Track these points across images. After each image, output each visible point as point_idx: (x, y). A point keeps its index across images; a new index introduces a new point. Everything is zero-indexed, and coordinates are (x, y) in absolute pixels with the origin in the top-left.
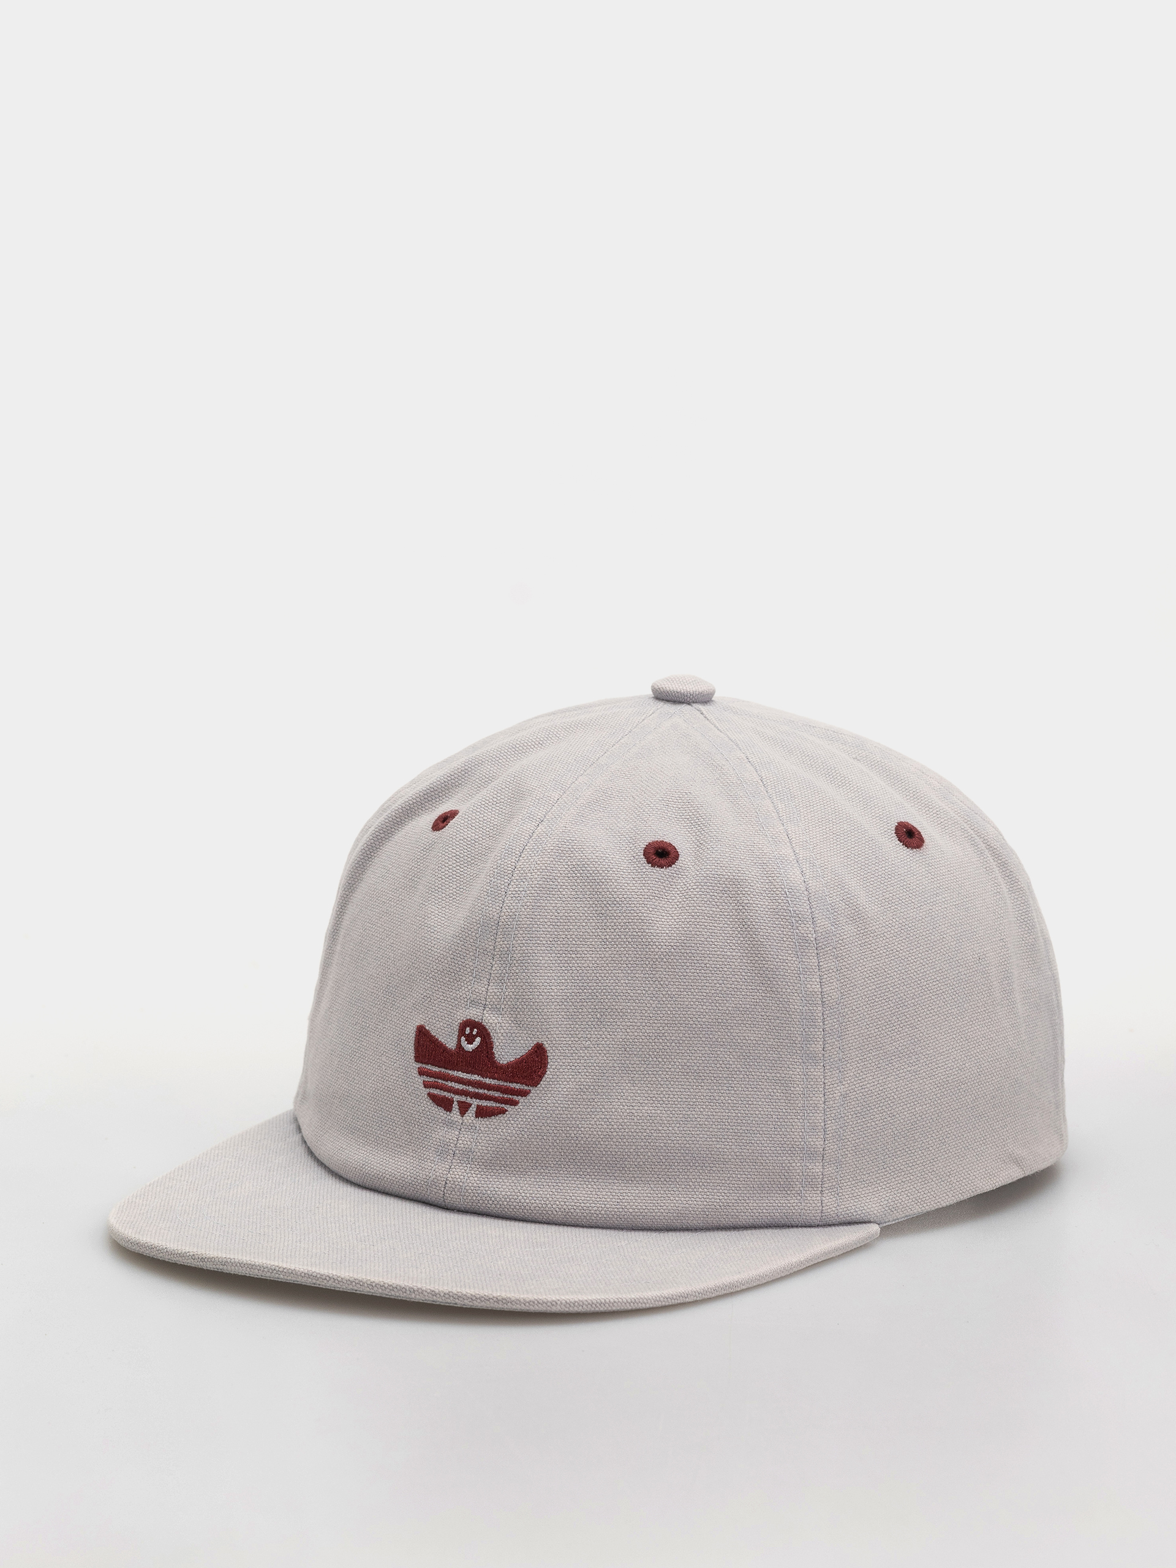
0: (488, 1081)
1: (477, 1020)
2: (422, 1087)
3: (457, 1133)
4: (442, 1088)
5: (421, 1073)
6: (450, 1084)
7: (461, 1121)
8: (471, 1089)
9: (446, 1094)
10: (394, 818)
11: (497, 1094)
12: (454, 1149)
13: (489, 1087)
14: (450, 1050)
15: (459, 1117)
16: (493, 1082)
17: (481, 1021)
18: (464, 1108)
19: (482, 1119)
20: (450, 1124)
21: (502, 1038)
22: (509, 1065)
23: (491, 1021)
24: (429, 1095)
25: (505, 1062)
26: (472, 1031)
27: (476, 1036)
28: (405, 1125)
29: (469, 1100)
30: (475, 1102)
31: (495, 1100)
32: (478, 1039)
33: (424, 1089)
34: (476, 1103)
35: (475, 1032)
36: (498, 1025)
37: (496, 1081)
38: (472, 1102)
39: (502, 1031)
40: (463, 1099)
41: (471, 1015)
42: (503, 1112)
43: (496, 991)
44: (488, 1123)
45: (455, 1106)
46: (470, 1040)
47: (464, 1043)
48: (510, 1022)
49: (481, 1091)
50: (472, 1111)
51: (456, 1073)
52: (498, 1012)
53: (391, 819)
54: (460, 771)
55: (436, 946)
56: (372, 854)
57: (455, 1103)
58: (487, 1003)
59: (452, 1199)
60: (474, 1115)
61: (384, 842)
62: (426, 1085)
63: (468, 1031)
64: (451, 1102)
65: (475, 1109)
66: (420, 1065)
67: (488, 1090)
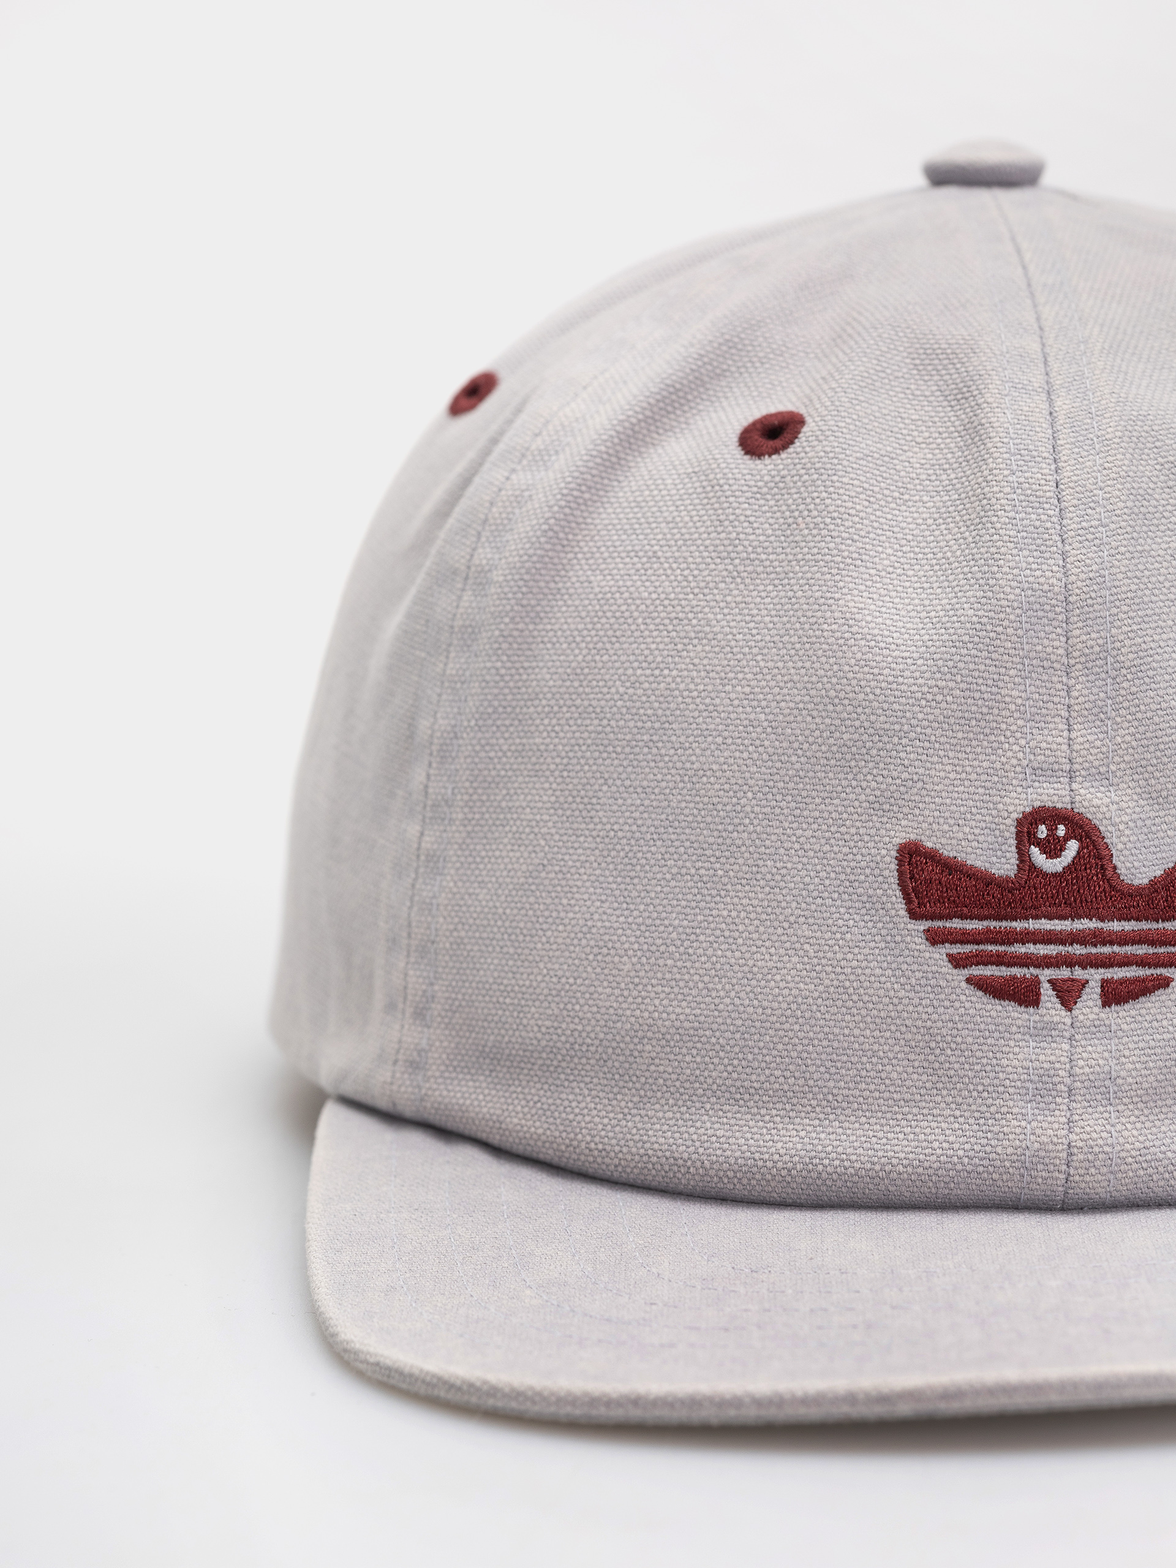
0: (1116, 926)
1: (1059, 806)
2: (947, 968)
3: (1066, 1047)
4: (999, 960)
5: (935, 938)
6: (1020, 949)
7: (1068, 1021)
8: (1078, 950)
9: (1017, 971)
10: (605, 456)
11: (1141, 950)
12: (1068, 1081)
13: (1123, 939)
14: (1008, 879)
15: (1063, 1013)
16: (1129, 926)
17: (1069, 807)
18: (1068, 994)
19: (1118, 1008)
20: (1045, 1032)
21: (1127, 832)
22: (1154, 885)
23: (1096, 802)
24: (969, 981)
25: (1146, 881)
26: (1052, 830)
27: (1066, 839)
28: (912, 1057)
29: (1079, 973)
30: (1095, 976)
31: (1142, 962)
32: (1073, 846)
33: (955, 971)
34: (1098, 977)
35: (1061, 831)
36: (1114, 807)
37: (1133, 922)
38: (1087, 977)
39: (1125, 818)
40: (1064, 973)
41: (1044, 798)
42: (1165, 983)
43: (1091, 738)
44: (1133, 1013)
45: (1046, 991)
46: (1053, 848)
47: (1037, 855)
48: (1135, 797)
49: (1107, 950)
50: (1091, 997)
51: (1032, 925)
52: (1105, 782)
53: (598, 460)
54: (715, 345)
55: (907, 673)
56: (570, 537)
57: (1046, 985)
58: (1076, 766)
59: (1097, 1184)
60: (1099, 1002)
61: (591, 509)
62: (958, 962)
63: (1042, 831)
64: (1036, 983)
65: (1099, 990)
66: (923, 925)
67: (1120, 944)
